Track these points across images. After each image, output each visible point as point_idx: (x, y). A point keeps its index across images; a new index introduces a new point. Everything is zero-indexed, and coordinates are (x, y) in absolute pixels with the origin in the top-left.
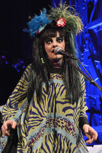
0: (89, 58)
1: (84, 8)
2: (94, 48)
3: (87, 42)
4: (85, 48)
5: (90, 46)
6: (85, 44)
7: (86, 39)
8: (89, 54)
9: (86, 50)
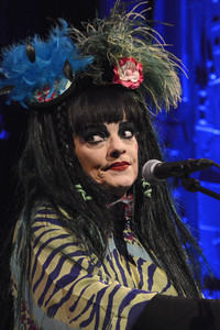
4: (213, 70)
6: (211, 58)
7: (217, 43)
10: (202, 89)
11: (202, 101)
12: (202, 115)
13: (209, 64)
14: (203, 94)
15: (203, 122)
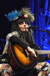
0: (48, 44)
1: (43, 19)
3: (46, 36)
4: (45, 39)
5: (48, 38)
6: (45, 37)
7: (46, 34)
8: (48, 42)
10: (44, 41)
11: (44, 43)
12: (44, 45)
13: (45, 38)
14: (44, 42)
15: (45, 46)
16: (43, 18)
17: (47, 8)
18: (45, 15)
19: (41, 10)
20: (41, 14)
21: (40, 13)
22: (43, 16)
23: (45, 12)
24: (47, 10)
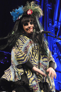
0: (57, 58)
2: (59, 53)
5: (57, 51)
6: (54, 50)
8: (57, 56)
9: (55, 54)
16: (52, 29)
17: (56, 19)
18: (55, 26)
19: (50, 21)
20: (50, 24)
21: (48, 24)
22: (52, 27)
23: (55, 23)
24: (57, 20)
